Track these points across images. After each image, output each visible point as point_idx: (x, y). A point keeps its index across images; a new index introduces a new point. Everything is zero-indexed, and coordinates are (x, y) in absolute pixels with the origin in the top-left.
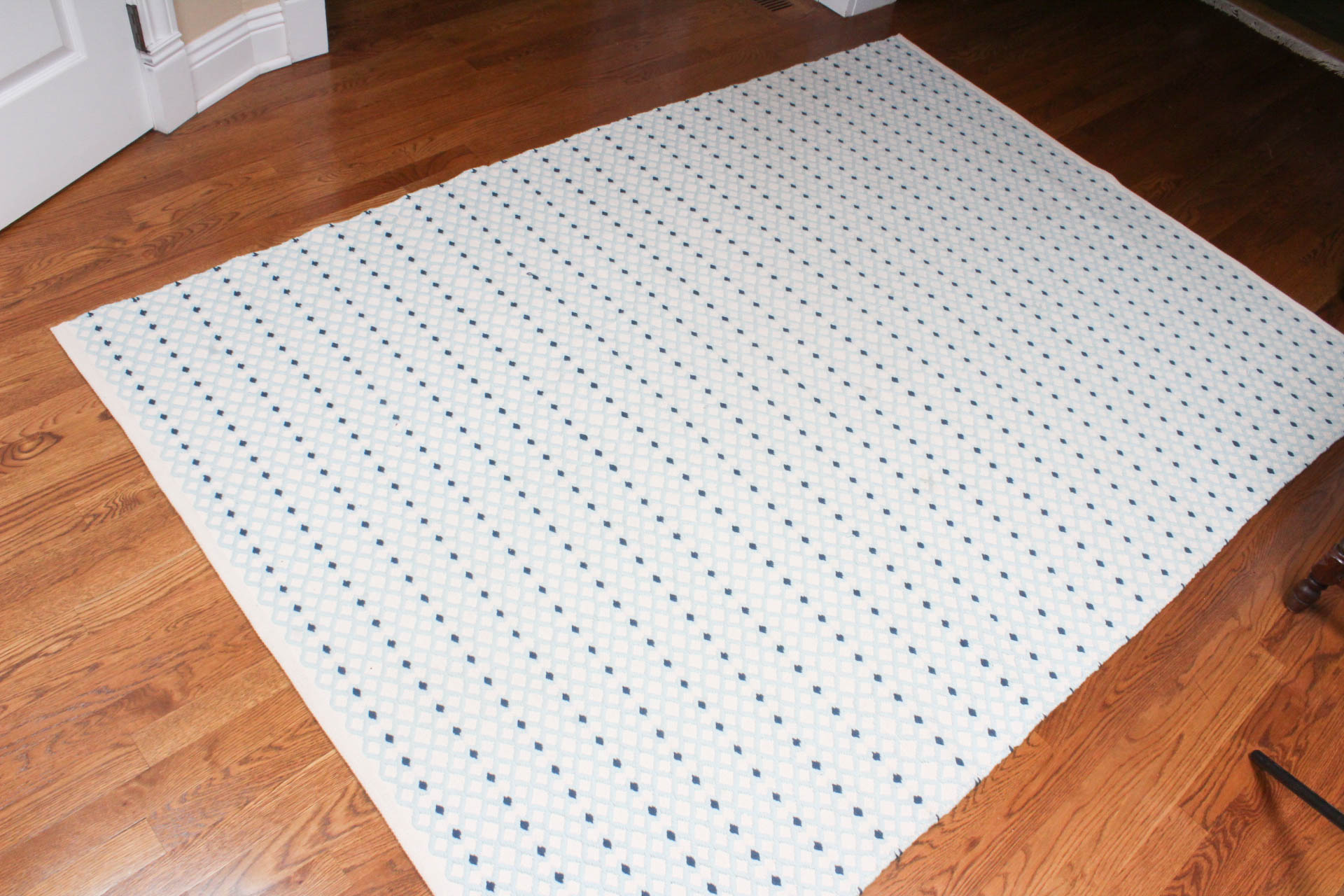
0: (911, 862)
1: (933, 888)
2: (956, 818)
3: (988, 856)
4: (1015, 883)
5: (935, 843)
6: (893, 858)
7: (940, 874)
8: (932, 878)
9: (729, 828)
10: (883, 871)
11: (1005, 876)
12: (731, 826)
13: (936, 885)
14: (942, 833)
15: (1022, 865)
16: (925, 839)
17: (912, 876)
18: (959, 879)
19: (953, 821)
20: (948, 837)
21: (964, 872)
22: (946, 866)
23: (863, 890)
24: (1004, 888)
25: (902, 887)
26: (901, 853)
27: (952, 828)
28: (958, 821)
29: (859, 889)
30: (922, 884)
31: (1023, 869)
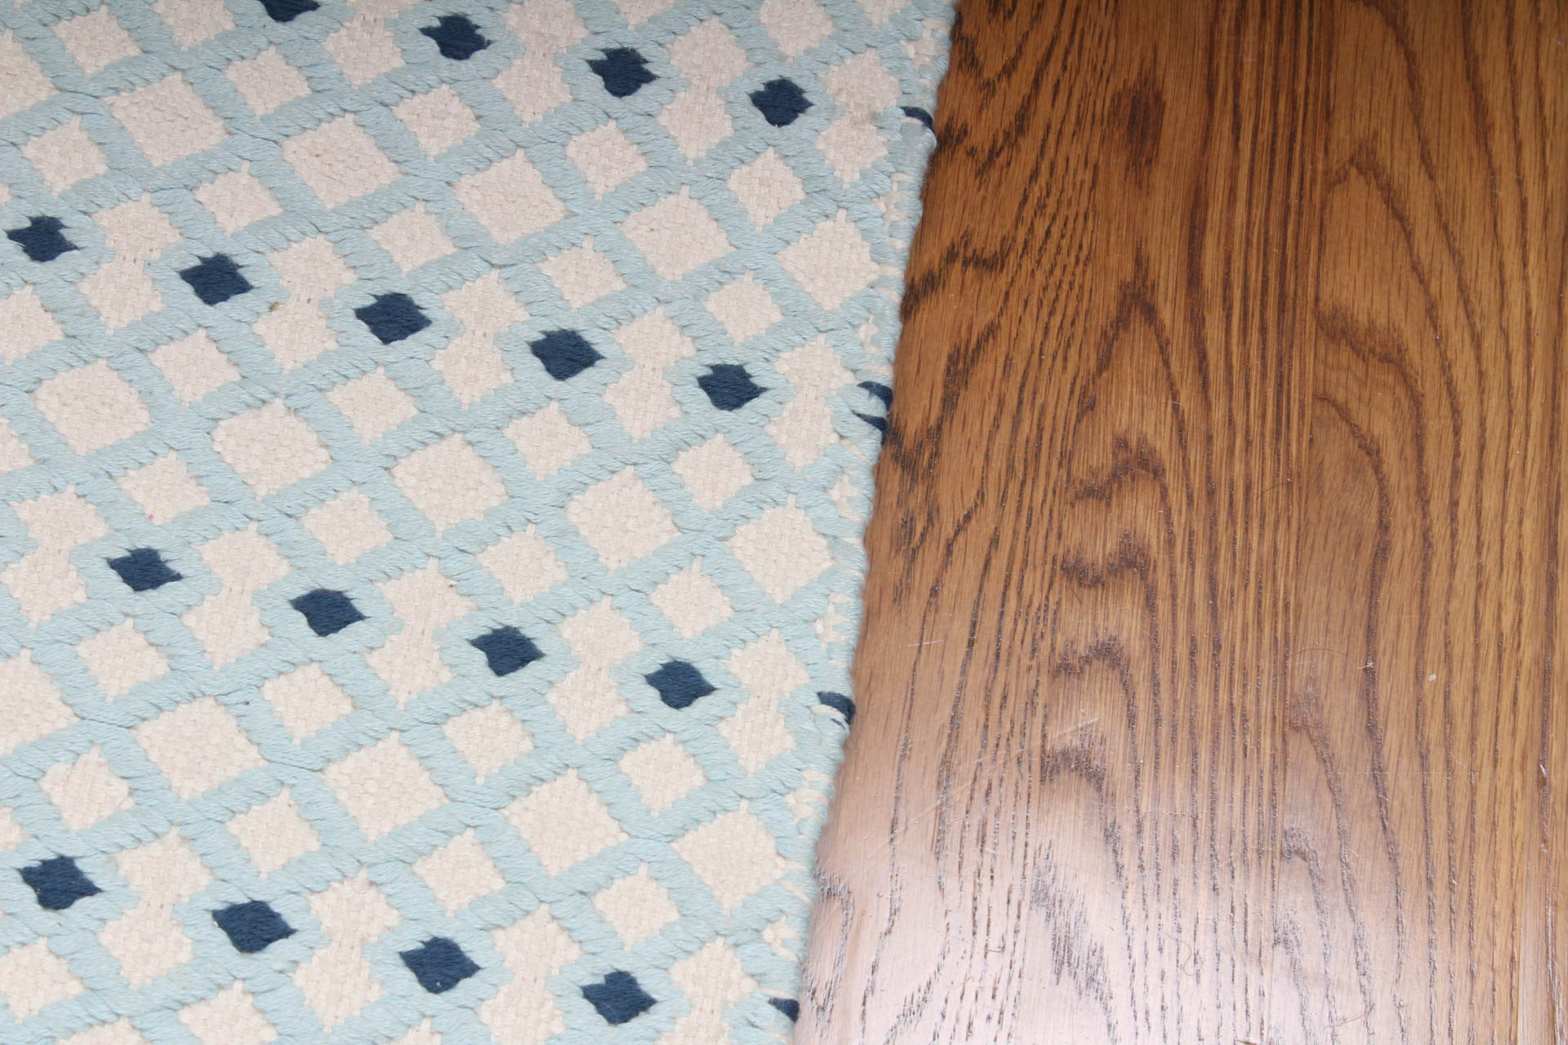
0: (949, 402)
1: (1122, 444)
2: (993, 66)
3: (1236, 128)
4: (1425, 158)
5: (986, 240)
6: (866, 445)
7: (1104, 364)
8: (1087, 406)
9: (29, 894)
10: (869, 537)
11: (1366, 163)
12: (30, 876)
13: (1123, 420)
14: (981, 172)
15: (1397, 65)
16: (934, 254)
17: (998, 464)
18: (1196, 321)
19: (989, 88)
20: (1019, 173)
21: (1193, 277)
22: (1105, 301)
23: (845, 689)
24: (1399, 216)
25: (995, 541)
26: (886, 395)
27: (1008, 119)
28: (1009, 70)
29: (827, 699)
30: (1066, 459)
31: (1413, 79)
